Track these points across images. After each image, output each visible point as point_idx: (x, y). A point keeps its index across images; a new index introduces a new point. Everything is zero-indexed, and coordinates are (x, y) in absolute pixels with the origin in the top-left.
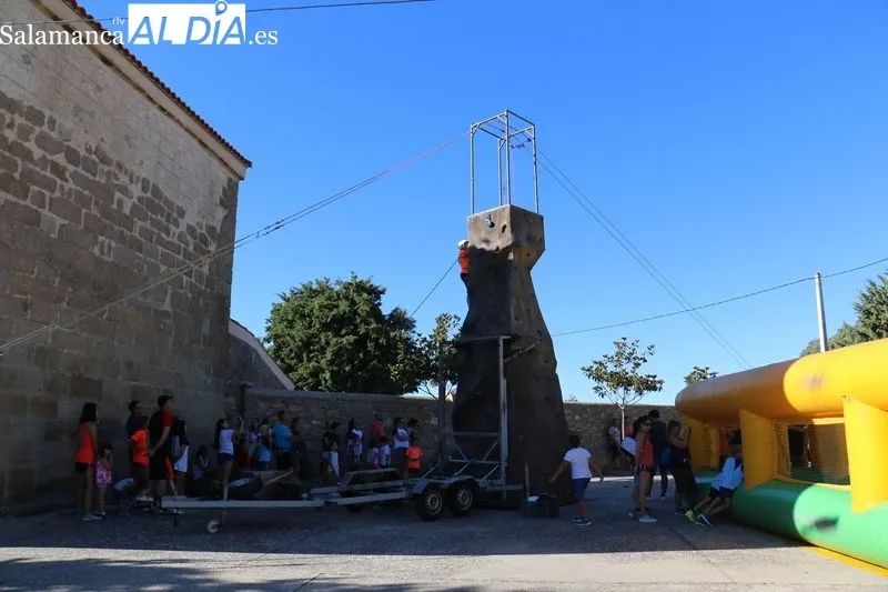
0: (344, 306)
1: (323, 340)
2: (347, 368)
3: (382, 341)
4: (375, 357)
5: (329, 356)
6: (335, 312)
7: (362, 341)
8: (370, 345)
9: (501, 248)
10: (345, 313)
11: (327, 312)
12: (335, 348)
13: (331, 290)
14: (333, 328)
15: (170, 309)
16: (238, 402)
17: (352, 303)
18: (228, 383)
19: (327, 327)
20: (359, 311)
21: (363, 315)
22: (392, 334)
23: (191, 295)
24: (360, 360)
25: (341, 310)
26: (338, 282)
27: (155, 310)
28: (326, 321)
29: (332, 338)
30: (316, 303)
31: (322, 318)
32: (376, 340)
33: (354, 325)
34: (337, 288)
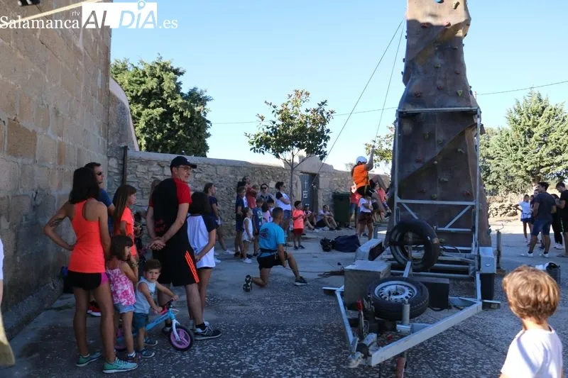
0: (151, 84)
1: (135, 111)
2: (158, 137)
3: (187, 114)
4: (180, 128)
5: (142, 124)
6: (143, 87)
7: (166, 116)
8: (176, 118)
10: (152, 89)
11: (136, 87)
12: (147, 118)
13: (137, 68)
14: (143, 101)
15: (82, 48)
16: (119, 164)
17: (161, 80)
18: (109, 144)
19: (135, 99)
20: (165, 88)
21: (169, 91)
22: (197, 109)
23: (93, 38)
24: (168, 129)
25: (149, 86)
26: (142, 62)
27: (74, 45)
28: (137, 95)
29: (143, 110)
30: (125, 78)
31: (132, 92)
32: (181, 113)
33: (162, 99)
34: (141, 67)
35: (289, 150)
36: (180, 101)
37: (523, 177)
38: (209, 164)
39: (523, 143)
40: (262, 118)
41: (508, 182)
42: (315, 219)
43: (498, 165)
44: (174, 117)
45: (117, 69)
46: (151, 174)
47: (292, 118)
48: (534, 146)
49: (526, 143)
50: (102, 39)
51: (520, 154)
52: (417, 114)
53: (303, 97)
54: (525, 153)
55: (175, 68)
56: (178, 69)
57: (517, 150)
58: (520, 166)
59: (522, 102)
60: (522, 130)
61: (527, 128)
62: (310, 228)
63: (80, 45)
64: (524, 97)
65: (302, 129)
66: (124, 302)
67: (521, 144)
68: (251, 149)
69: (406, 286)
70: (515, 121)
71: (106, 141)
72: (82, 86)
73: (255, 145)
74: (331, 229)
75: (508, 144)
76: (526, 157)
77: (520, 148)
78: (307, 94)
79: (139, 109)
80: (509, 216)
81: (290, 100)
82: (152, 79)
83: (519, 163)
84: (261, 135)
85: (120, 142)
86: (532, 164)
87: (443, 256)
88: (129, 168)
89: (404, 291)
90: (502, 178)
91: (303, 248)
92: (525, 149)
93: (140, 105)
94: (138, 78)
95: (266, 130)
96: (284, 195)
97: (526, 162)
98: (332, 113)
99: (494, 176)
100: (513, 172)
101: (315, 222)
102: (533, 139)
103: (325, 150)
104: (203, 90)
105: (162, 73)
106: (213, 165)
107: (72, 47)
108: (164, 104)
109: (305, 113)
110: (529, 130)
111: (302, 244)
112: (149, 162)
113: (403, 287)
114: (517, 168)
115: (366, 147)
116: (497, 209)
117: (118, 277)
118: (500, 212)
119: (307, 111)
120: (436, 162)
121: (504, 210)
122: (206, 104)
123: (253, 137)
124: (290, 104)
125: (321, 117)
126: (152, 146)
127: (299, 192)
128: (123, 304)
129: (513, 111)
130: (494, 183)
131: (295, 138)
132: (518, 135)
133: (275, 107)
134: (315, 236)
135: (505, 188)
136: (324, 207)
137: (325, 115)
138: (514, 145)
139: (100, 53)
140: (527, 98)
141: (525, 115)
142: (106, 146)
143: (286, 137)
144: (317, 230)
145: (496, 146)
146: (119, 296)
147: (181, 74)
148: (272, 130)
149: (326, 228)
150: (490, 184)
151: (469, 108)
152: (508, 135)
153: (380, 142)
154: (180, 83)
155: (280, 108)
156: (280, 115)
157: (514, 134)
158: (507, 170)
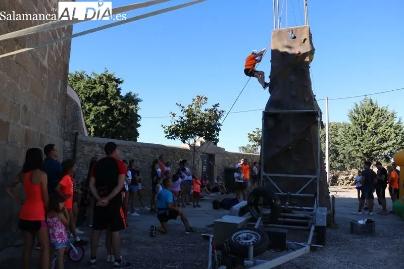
0: (100, 89)
1: (87, 108)
2: (103, 126)
3: (124, 110)
4: (119, 120)
5: (92, 117)
6: (94, 91)
7: (109, 112)
8: (116, 113)
9: (302, 53)
10: (100, 92)
11: (89, 91)
12: (96, 113)
13: (90, 78)
14: (93, 101)
15: (47, 66)
16: (71, 145)
17: (106, 86)
18: (65, 131)
19: (88, 99)
20: (109, 92)
21: (112, 94)
22: (131, 107)
23: (55, 58)
24: (110, 121)
25: (98, 90)
26: (94, 74)
27: (41, 64)
28: (89, 96)
29: (93, 107)
30: (82, 84)
31: (86, 94)
32: (120, 110)
33: (107, 100)
34: (93, 77)
35: (192, 137)
36: (119, 101)
37: (361, 157)
38: (135, 146)
39: (360, 133)
40: (174, 115)
41: (351, 161)
42: (211, 186)
43: (344, 149)
44: (115, 112)
45: (77, 78)
46: (94, 153)
47: (194, 115)
48: (367, 136)
49: (362, 134)
50: (62, 59)
51: (358, 141)
52: (278, 114)
53: (203, 101)
54: (362, 141)
55: (117, 78)
56: (119, 79)
57: (356, 138)
58: (358, 150)
59: (359, 105)
60: (360, 124)
61: (363, 123)
62: (207, 193)
63: (45, 63)
64: (361, 102)
65: (202, 123)
66: (59, 240)
67: (359, 135)
68: (166, 136)
69: (254, 234)
70: (355, 118)
71: (63, 129)
72: (46, 91)
73: (168, 134)
74: (222, 194)
75: (350, 134)
76: (362, 144)
77: (358, 137)
78: (206, 99)
79: (90, 106)
80: (352, 185)
81: (194, 102)
82: (100, 86)
83: (357, 147)
84: (173, 127)
85: (73, 129)
86: (366, 148)
87: (293, 213)
88: (79, 148)
89: (252, 237)
90: (347, 158)
91: (200, 206)
92: (362, 137)
93: (91, 104)
94: (90, 85)
95: (176, 123)
96: (187, 169)
97: (362, 147)
98: (223, 112)
99: (341, 157)
100: (354, 154)
101: (211, 188)
102: (367, 131)
103: (217, 138)
104: (136, 93)
105: (108, 81)
106: (139, 147)
107: (39, 65)
108: (108, 103)
109: (204, 112)
110: (364, 124)
111: (199, 203)
112: (93, 144)
113: (252, 234)
114: (356, 151)
115: (248, 135)
116: (343, 180)
117: (56, 223)
118: (346, 182)
119: (206, 110)
120: (290, 148)
121: (348, 181)
122: (137, 104)
123: (167, 128)
124: (194, 105)
125: (215, 115)
126: (98, 133)
127: (200, 166)
128: (59, 242)
129: (353, 111)
130: (341, 162)
131: (196, 129)
132: (357, 128)
133: (183, 107)
134: (210, 199)
135: (349, 165)
136: (218, 177)
137: (218, 113)
138: (354, 135)
139: (60, 68)
140: (363, 103)
141: (361, 114)
142: (63, 132)
143: (190, 128)
144: (212, 194)
145: (342, 135)
146: (56, 236)
147: (121, 82)
148: (180, 123)
149: (219, 193)
150: (339, 162)
151: (312, 111)
152: (350, 128)
153: (258, 133)
154: (120, 89)
155: (186, 108)
156: (187, 113)
157: (354, 128)
158: (350, 152)
